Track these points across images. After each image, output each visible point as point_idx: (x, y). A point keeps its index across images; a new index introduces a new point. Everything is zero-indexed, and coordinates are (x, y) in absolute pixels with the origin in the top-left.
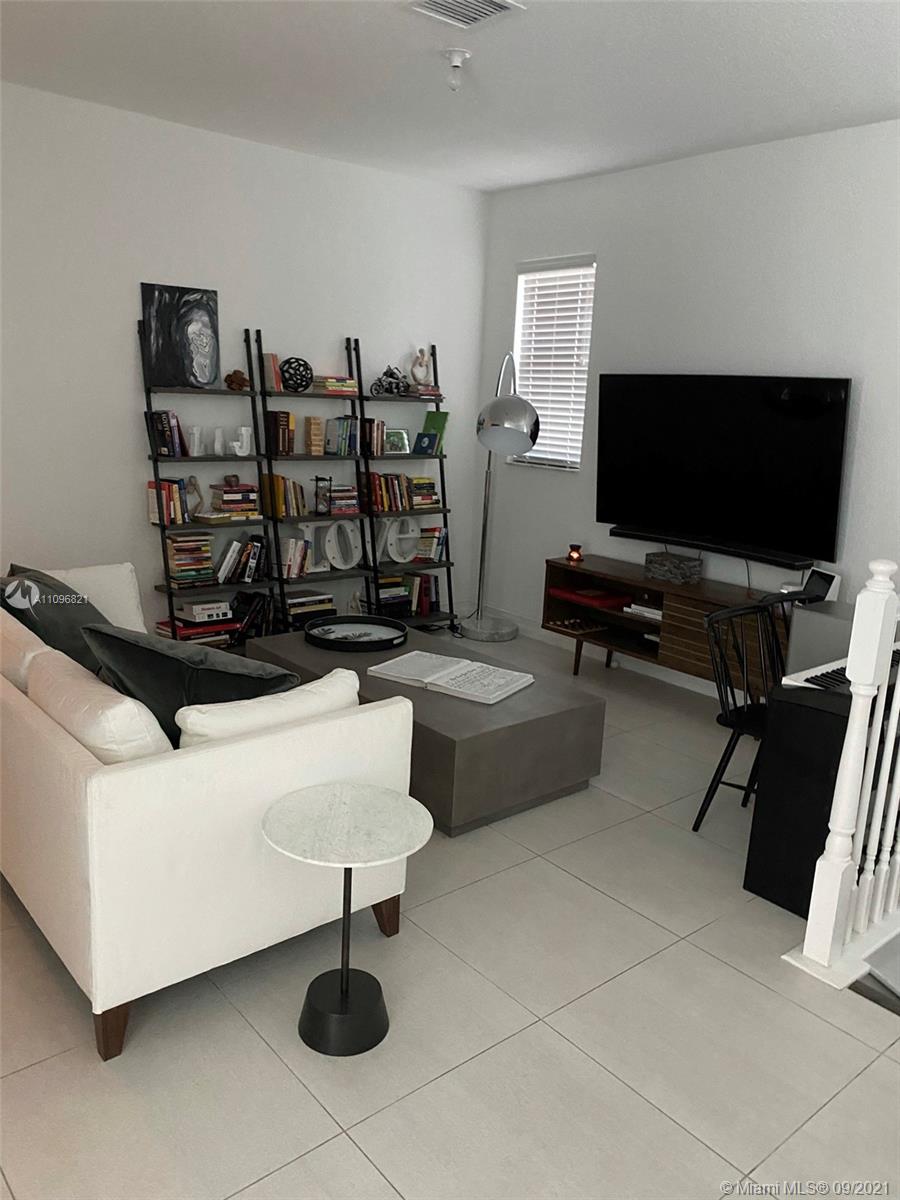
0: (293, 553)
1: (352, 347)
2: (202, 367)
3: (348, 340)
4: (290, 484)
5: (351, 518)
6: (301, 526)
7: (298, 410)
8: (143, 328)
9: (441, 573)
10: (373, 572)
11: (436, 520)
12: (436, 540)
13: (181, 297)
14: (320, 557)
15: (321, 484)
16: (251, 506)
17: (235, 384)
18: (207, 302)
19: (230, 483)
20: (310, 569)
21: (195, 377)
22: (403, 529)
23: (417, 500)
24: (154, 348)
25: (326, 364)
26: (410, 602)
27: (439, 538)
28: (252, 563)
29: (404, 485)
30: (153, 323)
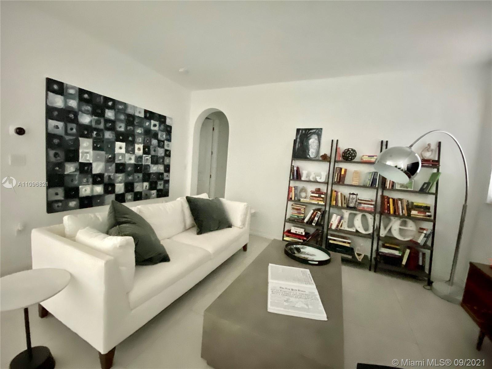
0: (334, 221)
1: (384, 144)
2: (312, 153)
3: (383, 141)
4: (339, 194)
6: (343, 211)
8: (295, 141)
10: (379, 238)
12: (423, 235)
14: (351, 224)
15: (351, 196)
16: (322, 199)
17: (325, 158)
18: (318, 132)
19: (318, 191)
20: (345, 227)
21: (309, 156)
22: (404, 223)
23: (414, 212)
24: (297, 147)
26: (402, 260)
27: (426, 234)
28: (316, 219)
29: (405, 204)
30: (298, 140)
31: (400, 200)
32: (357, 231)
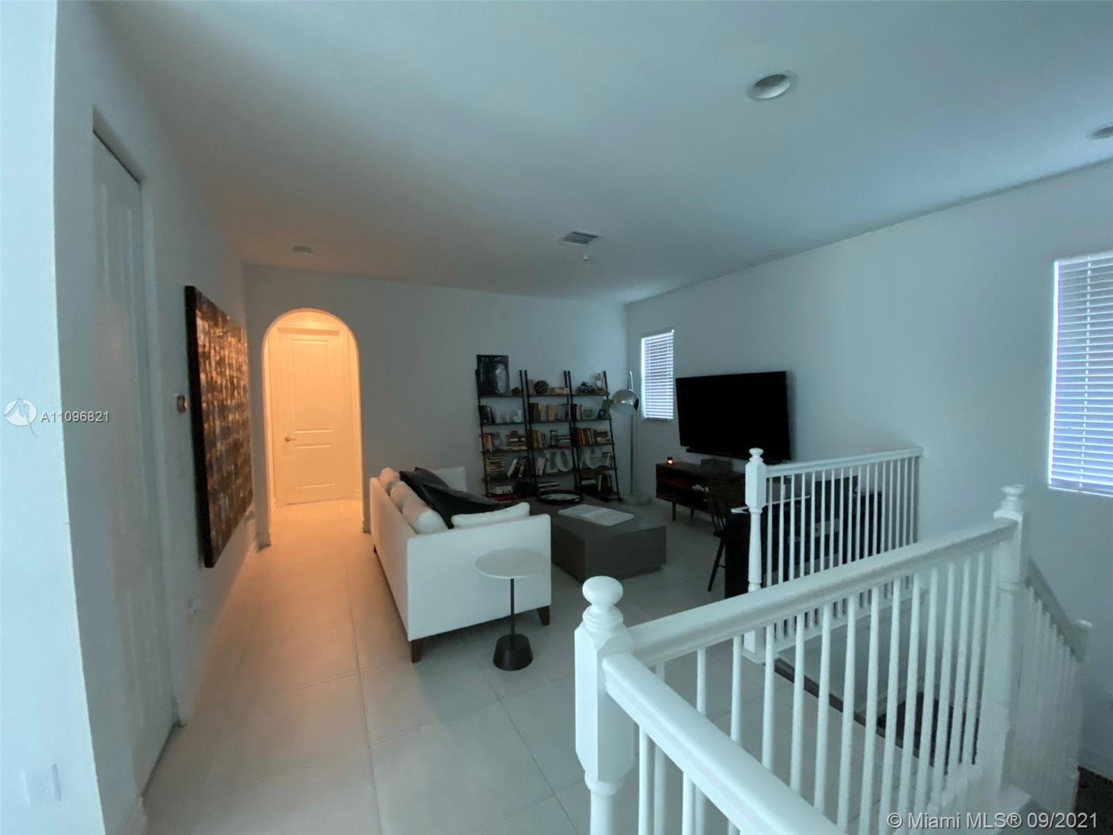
0: (540, 463)
1: (567, 375)
3: (565, 372)
4: (539, 434)
5: (567, 448)
6: (545, 452)
7: (542, 402)
8: (478, 372)
9: (612, 472)
10: (579, 472)
11: (608, 448)
12: (608, 458)
13: (493, 359)
14: (553, 465)
15: (553, 433)
16: (522, 443)
17: (516, 393)
18: (504, 360)
19: (514, 434)
20: (549, 471)
21: (499, 391)
22: (593, 452)
23: (599, 439)
24: (482, 380)
25: (555, 382)
26: (597, 487)
27: (610, 457)
28: (522, 468)
29: (592, 432)
30: (482, 370)
31: (589, 429)
32: (560, 471)
